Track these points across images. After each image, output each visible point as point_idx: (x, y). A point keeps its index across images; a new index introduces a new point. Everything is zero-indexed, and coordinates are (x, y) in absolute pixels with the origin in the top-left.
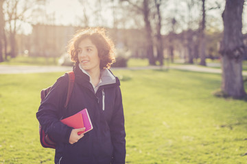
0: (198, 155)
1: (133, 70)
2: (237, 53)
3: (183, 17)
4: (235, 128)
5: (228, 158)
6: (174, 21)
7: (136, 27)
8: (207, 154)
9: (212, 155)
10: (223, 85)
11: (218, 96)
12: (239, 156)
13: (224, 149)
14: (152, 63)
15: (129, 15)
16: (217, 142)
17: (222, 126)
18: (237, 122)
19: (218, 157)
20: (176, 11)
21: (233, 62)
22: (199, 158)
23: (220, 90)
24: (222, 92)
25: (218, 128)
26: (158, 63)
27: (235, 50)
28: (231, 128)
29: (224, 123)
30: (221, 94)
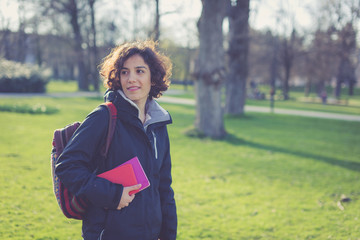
0: (198, 218)
1: (56, 98)
2: (216, 77)
3: (125, 21)
4: (229, 179)
5: (236, 220)
6: (112, 27)
7: (55, 32)
8: (208, 216)
9: (215, 217)
10: (198, 121)
11: (191, 136)
12: (249, 217)
13: (227, 208)
14: (83, 87)
15: (45, 13)
16: (214, 200)
17: (213, 178)
18: (228, 171)
19: (224, 220)
20: (116, 12)
21: (211, 88)
22: (201, 222)
23: (192, 127)
24: (196, 130)
25: (208, 180)
26: (91, 87)
27: (213, 73)
28: (224, 180)
29: (213, 174)
30: (195, 133)
